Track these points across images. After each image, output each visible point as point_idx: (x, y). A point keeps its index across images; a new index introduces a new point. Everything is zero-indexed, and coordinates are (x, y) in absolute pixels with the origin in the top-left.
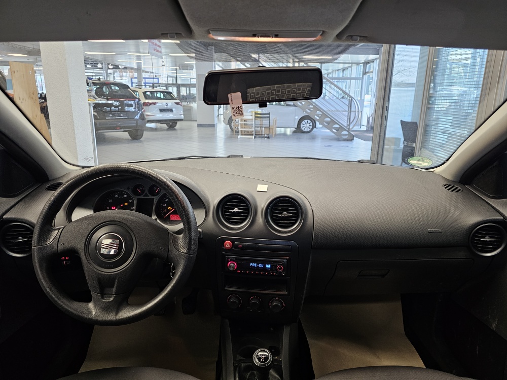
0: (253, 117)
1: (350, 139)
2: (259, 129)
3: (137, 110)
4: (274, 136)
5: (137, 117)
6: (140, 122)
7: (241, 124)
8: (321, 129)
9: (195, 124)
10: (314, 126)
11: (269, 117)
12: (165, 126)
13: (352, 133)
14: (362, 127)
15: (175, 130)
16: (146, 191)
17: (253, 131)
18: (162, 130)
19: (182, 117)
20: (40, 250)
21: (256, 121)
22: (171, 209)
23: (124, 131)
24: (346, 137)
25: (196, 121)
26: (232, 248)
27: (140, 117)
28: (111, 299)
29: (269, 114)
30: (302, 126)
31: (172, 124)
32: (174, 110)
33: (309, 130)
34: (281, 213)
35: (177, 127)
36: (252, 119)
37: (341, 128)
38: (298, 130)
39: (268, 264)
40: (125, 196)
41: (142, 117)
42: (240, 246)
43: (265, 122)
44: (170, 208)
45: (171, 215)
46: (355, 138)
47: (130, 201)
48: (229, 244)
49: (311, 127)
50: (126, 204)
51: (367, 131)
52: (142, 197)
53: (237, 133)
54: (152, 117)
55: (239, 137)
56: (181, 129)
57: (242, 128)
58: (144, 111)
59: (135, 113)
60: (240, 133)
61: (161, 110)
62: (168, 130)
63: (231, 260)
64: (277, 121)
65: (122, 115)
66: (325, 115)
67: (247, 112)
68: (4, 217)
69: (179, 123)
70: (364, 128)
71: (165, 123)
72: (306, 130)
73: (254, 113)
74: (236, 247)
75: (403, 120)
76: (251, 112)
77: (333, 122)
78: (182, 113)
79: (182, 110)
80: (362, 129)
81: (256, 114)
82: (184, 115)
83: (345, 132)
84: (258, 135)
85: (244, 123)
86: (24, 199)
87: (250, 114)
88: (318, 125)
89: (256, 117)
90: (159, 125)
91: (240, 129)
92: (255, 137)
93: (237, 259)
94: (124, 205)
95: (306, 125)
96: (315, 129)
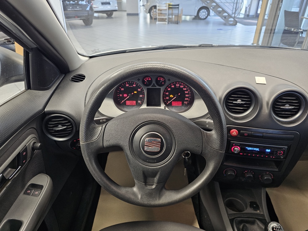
0: (167, 8)
1: (235, 24)
2: (171, 16)
3: (87, 3)
4: (181, 21)
5: (88, 9)
6: (90, 12)
7: (159, 13)
8: (214, 17)
9: (125, 14)
10: (209, 14)
11: (178, 8)
12: (105, 15)
13: (236, 19)
14: (241, 15)
15: (112, 18)
16: (154, 82)
17: (166, 19)
18: (102, 18)
19: (117, 8)
20: (88, 146)
21: (169, 11)
22: (173, 96)
23: (80, 19)
24: (232, 23)
25: (125, 11)
26: (238, 135)
27: (90, 9)
28: (154, 187)
29: (178, 5)
30: (200, 14)
31: (109, 14)
32: (111, 3)
33: (205, 17)
34: (284, 105)
35: (113, 16)
36: (166, 9)
37: (230, 16)
38: (197, 18)
39: (268, 149)
40: (134, 85)
41: (91, 8)
42: (246, 135)
43: (175, 11)
44: (171, 96)
45: (173, 102)
46: (238, 24)
47: (139, 90)
48: (236, 132)
49: (206, 15)
50: (135, 92)
51: (244, 18)
52: (150, 87)
53: (155, 20)
54: (97, 9)
55: (157, 23)
56: (115, 18)
57: (159, 16)
58: (92, 4)
59: (86, 6)
60: (157, 20)
61: (103, 4)
62: (107, 18)
63: (235, 145)
64: (183, 11)
65: (78, 7)
66: (218, 6)
67: (162, 4)
68: (45, 110)
69: (114, 13)
70: (242, 16)
71: (105, 13)
72: (202, 18)
73: (168, 5)
74: (242, 135)
75: (287, 10)
76: (166, 4)
77: (224, 11)
78: (116, 5)
79: (116, 3)
80: (240, 17)
81: (169, 5)
82: (118, 6)
83: (232, 19)
84: (170, 21)
85: (160, 12)
86: (56, 91)
87: (165, 5)
88: (212, 13)
89: (169, 8)
90: (101, 14)
91: (158, 17)
92: (168, 23)
93: (241, 144)
94: (134, 93)
95: (203, 14)
96: (209, 17)
